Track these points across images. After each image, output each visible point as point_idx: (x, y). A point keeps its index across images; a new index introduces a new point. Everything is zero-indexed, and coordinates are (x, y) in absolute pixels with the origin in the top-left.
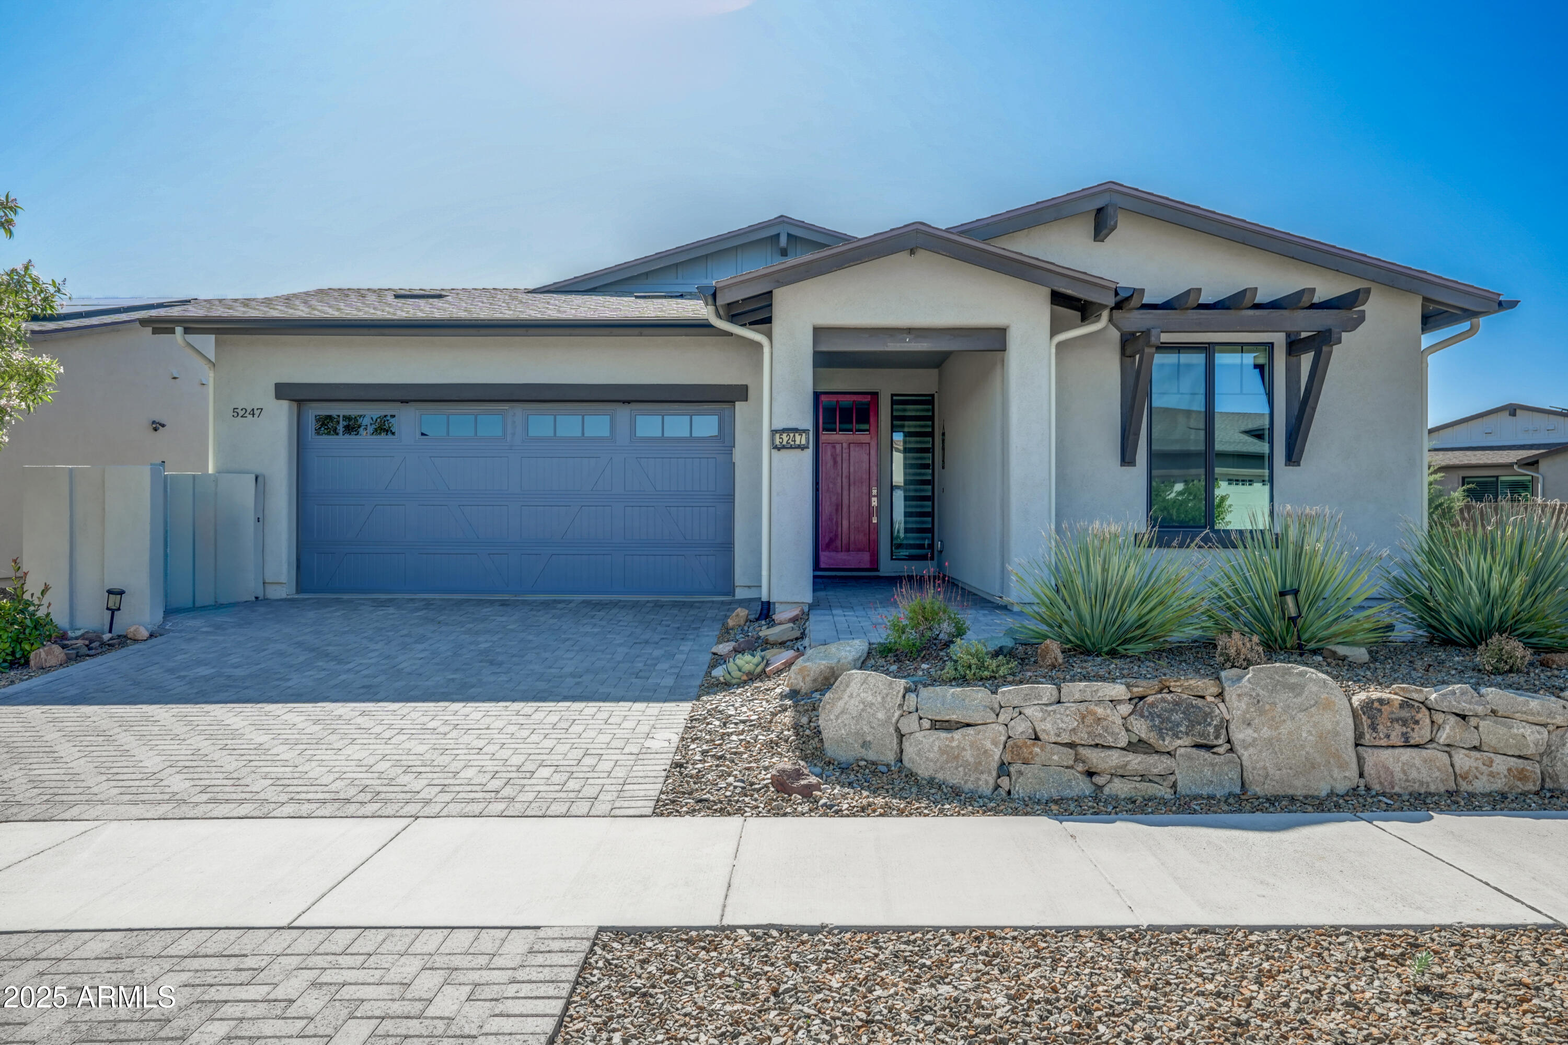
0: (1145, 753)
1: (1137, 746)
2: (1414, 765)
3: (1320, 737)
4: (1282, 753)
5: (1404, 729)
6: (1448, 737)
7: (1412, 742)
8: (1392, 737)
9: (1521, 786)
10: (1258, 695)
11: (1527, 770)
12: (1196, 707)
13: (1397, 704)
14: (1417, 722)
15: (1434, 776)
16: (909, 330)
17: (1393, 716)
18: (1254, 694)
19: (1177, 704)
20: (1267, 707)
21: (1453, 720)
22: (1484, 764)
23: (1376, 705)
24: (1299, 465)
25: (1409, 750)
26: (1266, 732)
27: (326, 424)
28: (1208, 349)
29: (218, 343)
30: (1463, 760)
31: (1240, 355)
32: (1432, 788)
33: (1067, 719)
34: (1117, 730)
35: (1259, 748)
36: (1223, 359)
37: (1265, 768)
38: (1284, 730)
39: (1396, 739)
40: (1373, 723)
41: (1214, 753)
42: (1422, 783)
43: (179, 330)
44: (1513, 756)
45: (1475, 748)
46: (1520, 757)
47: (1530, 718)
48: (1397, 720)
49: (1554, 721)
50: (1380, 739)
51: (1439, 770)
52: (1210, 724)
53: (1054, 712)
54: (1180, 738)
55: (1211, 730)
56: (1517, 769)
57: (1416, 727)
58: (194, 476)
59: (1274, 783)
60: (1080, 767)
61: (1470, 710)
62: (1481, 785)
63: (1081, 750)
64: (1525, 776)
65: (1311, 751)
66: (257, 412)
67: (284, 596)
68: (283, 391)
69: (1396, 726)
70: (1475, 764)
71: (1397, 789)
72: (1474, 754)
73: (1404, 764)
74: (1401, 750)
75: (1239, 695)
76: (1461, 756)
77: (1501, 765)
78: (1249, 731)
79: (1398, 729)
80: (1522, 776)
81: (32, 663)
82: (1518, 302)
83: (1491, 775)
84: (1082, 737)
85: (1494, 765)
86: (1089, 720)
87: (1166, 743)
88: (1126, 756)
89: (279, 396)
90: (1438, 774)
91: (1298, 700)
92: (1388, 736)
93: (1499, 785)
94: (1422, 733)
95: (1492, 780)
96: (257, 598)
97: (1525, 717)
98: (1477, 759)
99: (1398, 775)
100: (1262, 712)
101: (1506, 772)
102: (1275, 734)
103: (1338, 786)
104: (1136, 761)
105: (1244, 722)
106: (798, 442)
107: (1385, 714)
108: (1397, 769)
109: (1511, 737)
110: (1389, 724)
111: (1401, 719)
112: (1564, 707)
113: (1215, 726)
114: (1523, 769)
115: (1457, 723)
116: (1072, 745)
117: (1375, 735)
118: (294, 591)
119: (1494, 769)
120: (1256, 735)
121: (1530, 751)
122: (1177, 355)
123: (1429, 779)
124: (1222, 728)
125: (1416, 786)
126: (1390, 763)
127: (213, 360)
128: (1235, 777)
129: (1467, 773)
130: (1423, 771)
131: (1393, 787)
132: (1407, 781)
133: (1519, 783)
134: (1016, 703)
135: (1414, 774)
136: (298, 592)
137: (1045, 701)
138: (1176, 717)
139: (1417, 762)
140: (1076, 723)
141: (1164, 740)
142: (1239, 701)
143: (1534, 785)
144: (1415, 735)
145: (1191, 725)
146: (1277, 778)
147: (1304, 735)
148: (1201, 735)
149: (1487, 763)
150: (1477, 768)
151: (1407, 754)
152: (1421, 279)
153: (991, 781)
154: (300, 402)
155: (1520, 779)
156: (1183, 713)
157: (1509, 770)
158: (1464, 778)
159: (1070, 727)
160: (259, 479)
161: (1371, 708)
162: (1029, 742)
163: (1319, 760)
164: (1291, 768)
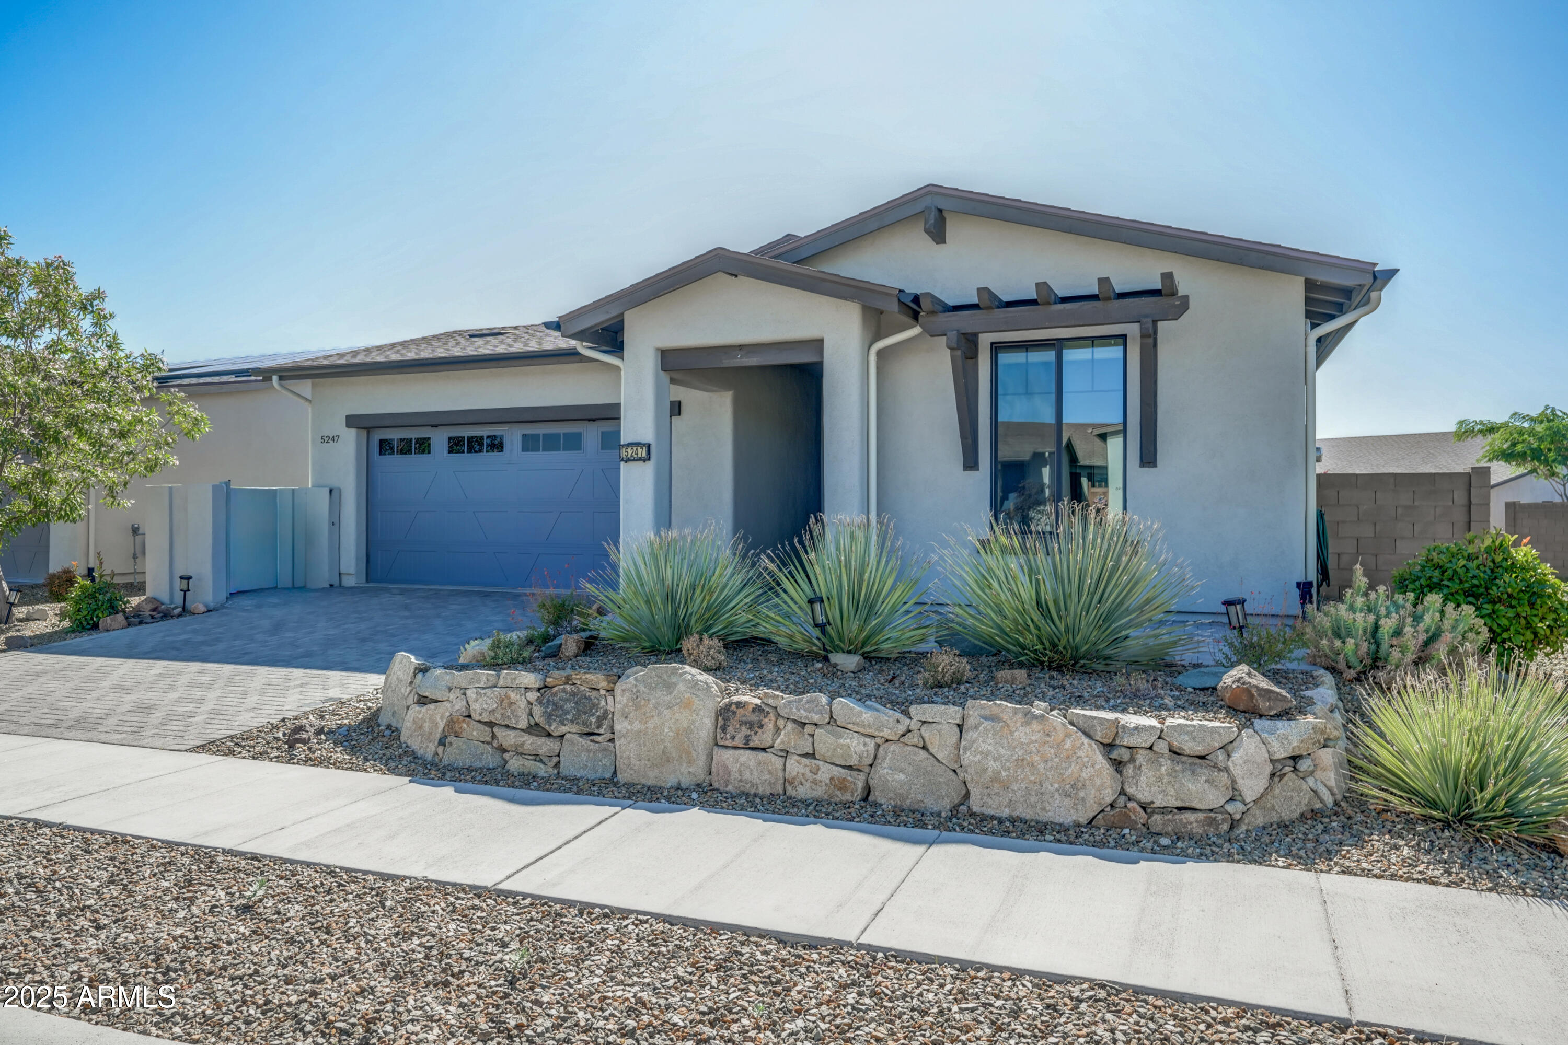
0: (537, 736)
1: (534, 729)
2: (748, 767)
3: (678, 734)
4: (645, 745)
5: (749, 732)
6: (782, 742)
7: (751, 745)
8: (736, 739)
9: (840, 795)
10: (638, 691)
11: (848, 781)
12: (589, 699)
13: (750, 708)
14: (761, 726)
15: (763, 778)
16: (741, 347)
17: (744, 719)
18: (635, 690)
19: (574, 694)
20: (643, 702)
21: (790, 725)
22: (811, 771)
23: (734, 707)
24: (1156, 466)
25: (748, 752)
26: (637, 726)
27: (385, 447)
28: (1058, 345)
29: (313, 385)
30: (795, 766)
31: (1090, 349)
32: (760, 791)
33: (489, 702)
34: (520, 714)
35: (629, 739)
36: (1071, 355)
37: (629, 758)
38: (651, 724)
39: (739, 742)
40: (725, 724)
41: (592, 741)
42: (753, 785)
43: (275, 378)
44: (840, 766)
45: (806, 755)
46: (844, 767)
47: (861, 730)
48: (746, 723)
49: (881, 734)
50: (726, 739)
51: (770, 772)
52: (593, 715)
53: (485, 694)
54: (565, 725)
55: (593, 720)
56: (838, 779)
57: (760, 731)
58: (293, 490)
59: (632, 772)
60: (495, 744)
61: (807, 717)
62: (803, 792)
63: (495, 730)
64: (845, 786)
65: (670, 745)
66: (336, 439)
67: (353, 584)
68: (352, 421)
69: (744, 728)
70: (803, 771)
71: (730, 788)
72: (805, 761)
73: (741, 765)
74: (742, 751)
75: (623, 691)
76: (793, 762)
77: (826, 772)
78: (626, 724)
79: (745, 731)
80: (842, 785)
81: (100, 626)
82: (1397, 270)
83: (815, 782)
84: (497, 718)
85: (820, 773)
86: (505, 703)
87: (552, 728)
88: (522, 737)
89: (349, 425)
90: (768, 777)
91: (667, 698)
92: (733, 738)
93: (819, 792)
94: (763, 737)
95: (814, 787)
96: (331, 586)
97: (856, 728)
98: (806, 766)
99: (735, 775)
100: (637, 707)
101: (828, 781)
102: (643, 727)
103: (683, 780)
104: (530, 742)
105: (623, 714)
106: (639, 455)
107: (738, 717)
108: (734, 769)
109: (838, 746)
110: (738, 726)
111: (749, 722)
112: (898, 721)
113: (598, 717)
114: (844, 779)
115: (793, 730)
116: (491, 724)
117: (723, 735)
118: (364, 580)
119: (818, 777)
120: (629, 728)
121: (853, 762)
122: (1025, 354)
123: (758, 781)
124: (606, 719)
125: (748, 786)
126: (730, 763)
127: (309, 398)
128: (608, 764)
129: (794, 779)
130: (755, 773)
131: (727, 786)
132: (741, 781)
133: (838, 793)
134: (464, 685)
135: (747, 775)
136: (367, 581)
137: (482, 685)
138: (568, 706)
139: (752, 764)
140: (495, 705)
141: (550, 726)
142: (622, 696)
143: (852, 796)
144: (755, 738)
145: (579, 713)
146: (636, 767)
147: (666, 730)
148: (585, 724)
149: (814, 770)
150: (803, 775)
151: (746, 755)
152: (1275, 254)
153: (433, 749)
154: (369, 429)
155: (840, 789)
156: (576, 703)
157: (832, 779)
158: (791, 783)
159: (490, 708)
160: (333, 493)
161: (728, 710)
162: (461, 718)
163: (674, 755)
164: (649, 760)
